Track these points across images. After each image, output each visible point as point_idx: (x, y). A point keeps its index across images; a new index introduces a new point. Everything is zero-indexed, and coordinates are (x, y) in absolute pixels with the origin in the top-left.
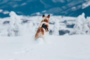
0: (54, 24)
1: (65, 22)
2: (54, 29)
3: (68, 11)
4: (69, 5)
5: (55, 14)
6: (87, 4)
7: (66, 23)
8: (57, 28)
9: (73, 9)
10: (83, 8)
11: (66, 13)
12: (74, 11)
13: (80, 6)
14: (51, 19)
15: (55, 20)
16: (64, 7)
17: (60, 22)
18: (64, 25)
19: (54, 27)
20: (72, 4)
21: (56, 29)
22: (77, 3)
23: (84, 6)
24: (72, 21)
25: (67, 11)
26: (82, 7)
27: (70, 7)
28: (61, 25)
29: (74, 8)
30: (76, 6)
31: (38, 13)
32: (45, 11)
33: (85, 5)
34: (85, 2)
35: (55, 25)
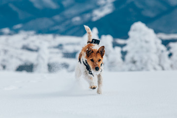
0: (37, 50)
4: (67, 13)
5: (40, 32)
6: (101, 10)
8: (43, 59)
9: (76, 21)
10: (95, 19)
11: (61, 28)
13: (88, 16)
14: (33, 41)
15: (40, 43)
17: (50, 48)
18: (57, 53)
20: (73, 11)
21: (41, 61)
22: (83, 9)
23: (96, 16)
24: (73, 44)
26: (92, 17)
28: (51, 53)
29: (78, 19)
30: (81, 14)
31: (6, 30)
33: (99, 14)
34: (98, 7)
35: (40, 52)
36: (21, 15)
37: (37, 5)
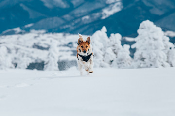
0: (47, 49)
1: (70, 45)
2: (48, 58)
3: (76, 25)
4: (77, 12)
5: (50, 30)
6: (111, 9)
7: (71, 47)
8: (54, 57)
9: (85, 19)
10: (104, 18)
11: (71, 27)
12: (86, 24)
13: (97, 14)
14: (43, 40)
15: (51, 41)
16: (67, 17)
18: (68, 51)
19: (49, 54)
20: (82, 10)
21: (51, 58)
22: (93, 9)
23: (105, 14)
25: (73, 24)
26: (101, 16)
27: (79, 16)
28: (61, 51)
29: (87, 17)
30: (90, 13)
31: (18, 30)
32: (30, 25)
33: (108, 13)
34: (107, 6)
35: (51, 50)
36: (32, 14)
37: (47, 5)
